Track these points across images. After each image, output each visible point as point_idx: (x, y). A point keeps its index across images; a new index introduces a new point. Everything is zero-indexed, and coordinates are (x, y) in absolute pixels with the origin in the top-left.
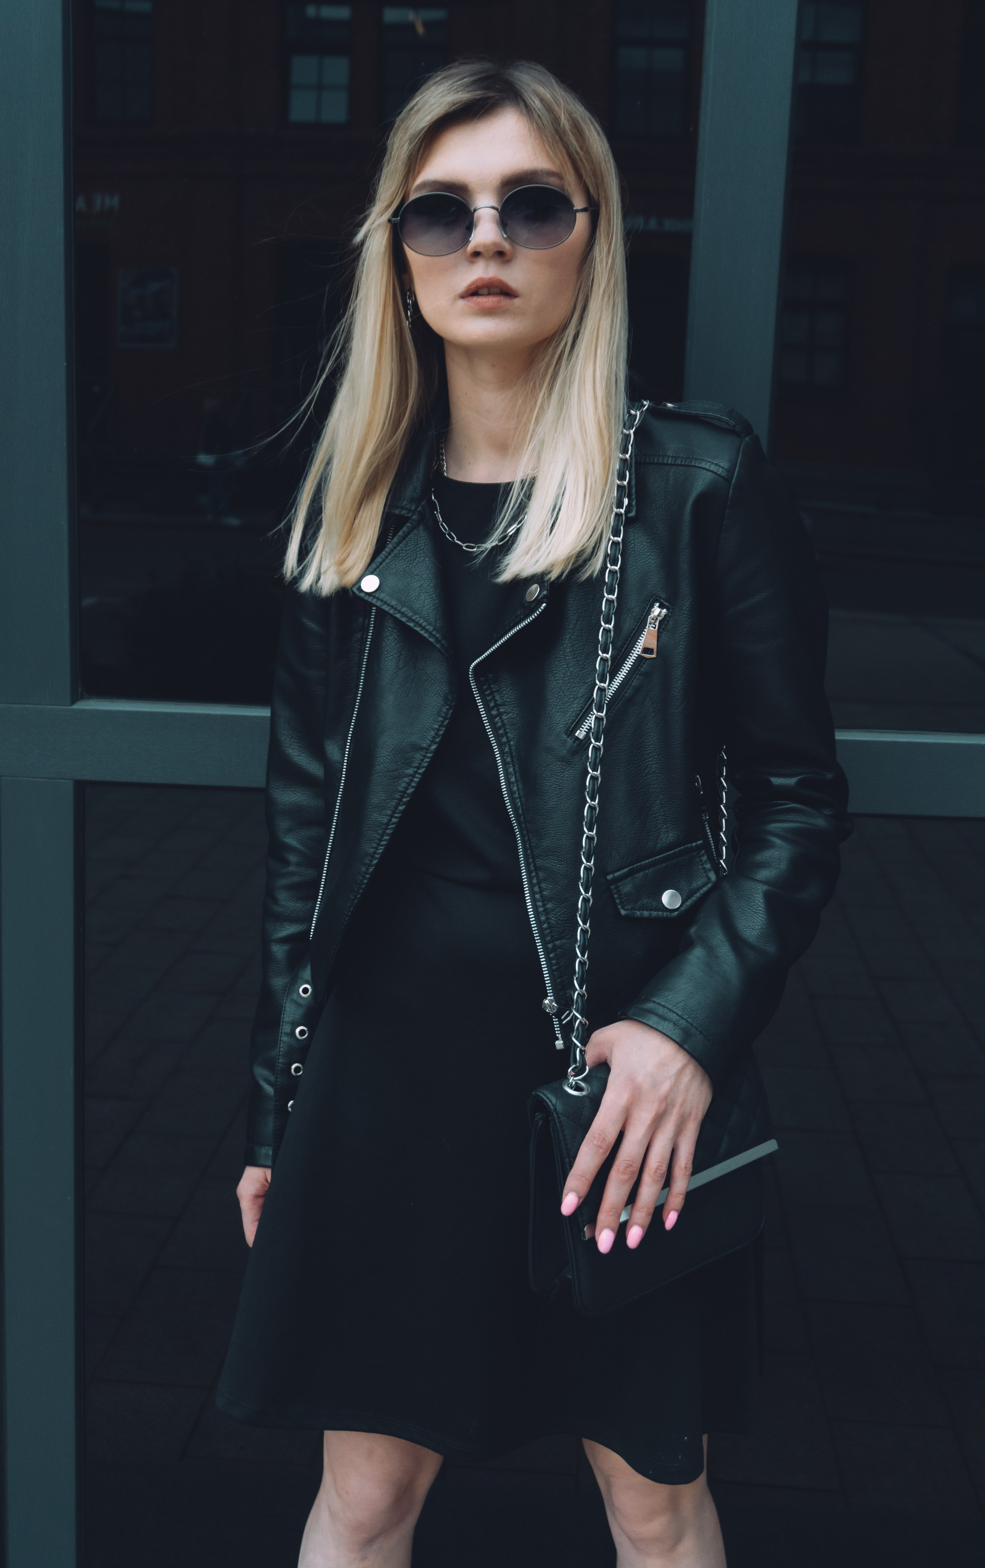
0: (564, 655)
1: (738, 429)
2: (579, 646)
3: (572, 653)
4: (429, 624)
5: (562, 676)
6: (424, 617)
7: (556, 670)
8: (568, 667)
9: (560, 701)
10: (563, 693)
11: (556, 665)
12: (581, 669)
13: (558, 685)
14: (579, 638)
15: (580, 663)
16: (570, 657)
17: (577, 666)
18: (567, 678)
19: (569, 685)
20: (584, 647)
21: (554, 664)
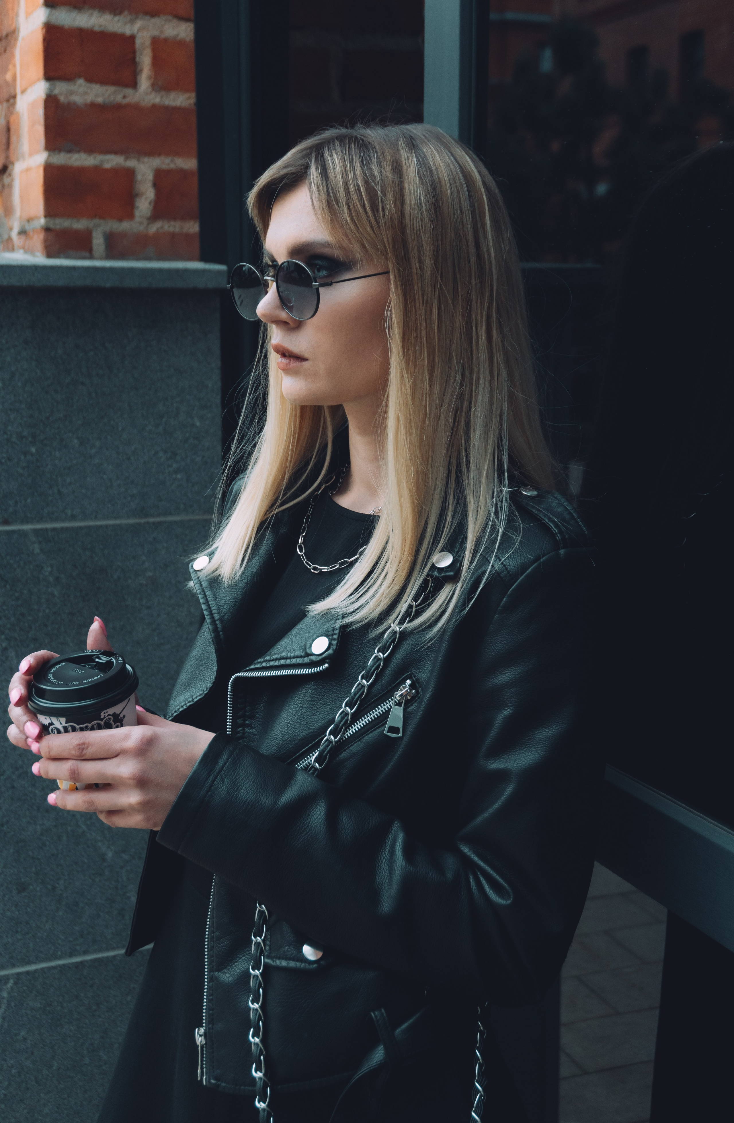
0: (305, 695)
1: (558, 537)
2: (321, 691)
3: (312, 696)
4: (218, 613)
5: (294, 713)
6: (219, 606)
7: (293, 705)
8: (302, 707)
9: (281, 736)
10: (287, 730)
11: (295, 701)
12: (312, 714)
13: (287, 721)
14: (325, 684)
15: (314, 708)
16: (308, 698)
17: (310, 710)
18: (296, 718)
19: (295, 724)
20: (325, 695)
21: (294, 699)
